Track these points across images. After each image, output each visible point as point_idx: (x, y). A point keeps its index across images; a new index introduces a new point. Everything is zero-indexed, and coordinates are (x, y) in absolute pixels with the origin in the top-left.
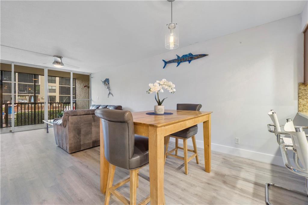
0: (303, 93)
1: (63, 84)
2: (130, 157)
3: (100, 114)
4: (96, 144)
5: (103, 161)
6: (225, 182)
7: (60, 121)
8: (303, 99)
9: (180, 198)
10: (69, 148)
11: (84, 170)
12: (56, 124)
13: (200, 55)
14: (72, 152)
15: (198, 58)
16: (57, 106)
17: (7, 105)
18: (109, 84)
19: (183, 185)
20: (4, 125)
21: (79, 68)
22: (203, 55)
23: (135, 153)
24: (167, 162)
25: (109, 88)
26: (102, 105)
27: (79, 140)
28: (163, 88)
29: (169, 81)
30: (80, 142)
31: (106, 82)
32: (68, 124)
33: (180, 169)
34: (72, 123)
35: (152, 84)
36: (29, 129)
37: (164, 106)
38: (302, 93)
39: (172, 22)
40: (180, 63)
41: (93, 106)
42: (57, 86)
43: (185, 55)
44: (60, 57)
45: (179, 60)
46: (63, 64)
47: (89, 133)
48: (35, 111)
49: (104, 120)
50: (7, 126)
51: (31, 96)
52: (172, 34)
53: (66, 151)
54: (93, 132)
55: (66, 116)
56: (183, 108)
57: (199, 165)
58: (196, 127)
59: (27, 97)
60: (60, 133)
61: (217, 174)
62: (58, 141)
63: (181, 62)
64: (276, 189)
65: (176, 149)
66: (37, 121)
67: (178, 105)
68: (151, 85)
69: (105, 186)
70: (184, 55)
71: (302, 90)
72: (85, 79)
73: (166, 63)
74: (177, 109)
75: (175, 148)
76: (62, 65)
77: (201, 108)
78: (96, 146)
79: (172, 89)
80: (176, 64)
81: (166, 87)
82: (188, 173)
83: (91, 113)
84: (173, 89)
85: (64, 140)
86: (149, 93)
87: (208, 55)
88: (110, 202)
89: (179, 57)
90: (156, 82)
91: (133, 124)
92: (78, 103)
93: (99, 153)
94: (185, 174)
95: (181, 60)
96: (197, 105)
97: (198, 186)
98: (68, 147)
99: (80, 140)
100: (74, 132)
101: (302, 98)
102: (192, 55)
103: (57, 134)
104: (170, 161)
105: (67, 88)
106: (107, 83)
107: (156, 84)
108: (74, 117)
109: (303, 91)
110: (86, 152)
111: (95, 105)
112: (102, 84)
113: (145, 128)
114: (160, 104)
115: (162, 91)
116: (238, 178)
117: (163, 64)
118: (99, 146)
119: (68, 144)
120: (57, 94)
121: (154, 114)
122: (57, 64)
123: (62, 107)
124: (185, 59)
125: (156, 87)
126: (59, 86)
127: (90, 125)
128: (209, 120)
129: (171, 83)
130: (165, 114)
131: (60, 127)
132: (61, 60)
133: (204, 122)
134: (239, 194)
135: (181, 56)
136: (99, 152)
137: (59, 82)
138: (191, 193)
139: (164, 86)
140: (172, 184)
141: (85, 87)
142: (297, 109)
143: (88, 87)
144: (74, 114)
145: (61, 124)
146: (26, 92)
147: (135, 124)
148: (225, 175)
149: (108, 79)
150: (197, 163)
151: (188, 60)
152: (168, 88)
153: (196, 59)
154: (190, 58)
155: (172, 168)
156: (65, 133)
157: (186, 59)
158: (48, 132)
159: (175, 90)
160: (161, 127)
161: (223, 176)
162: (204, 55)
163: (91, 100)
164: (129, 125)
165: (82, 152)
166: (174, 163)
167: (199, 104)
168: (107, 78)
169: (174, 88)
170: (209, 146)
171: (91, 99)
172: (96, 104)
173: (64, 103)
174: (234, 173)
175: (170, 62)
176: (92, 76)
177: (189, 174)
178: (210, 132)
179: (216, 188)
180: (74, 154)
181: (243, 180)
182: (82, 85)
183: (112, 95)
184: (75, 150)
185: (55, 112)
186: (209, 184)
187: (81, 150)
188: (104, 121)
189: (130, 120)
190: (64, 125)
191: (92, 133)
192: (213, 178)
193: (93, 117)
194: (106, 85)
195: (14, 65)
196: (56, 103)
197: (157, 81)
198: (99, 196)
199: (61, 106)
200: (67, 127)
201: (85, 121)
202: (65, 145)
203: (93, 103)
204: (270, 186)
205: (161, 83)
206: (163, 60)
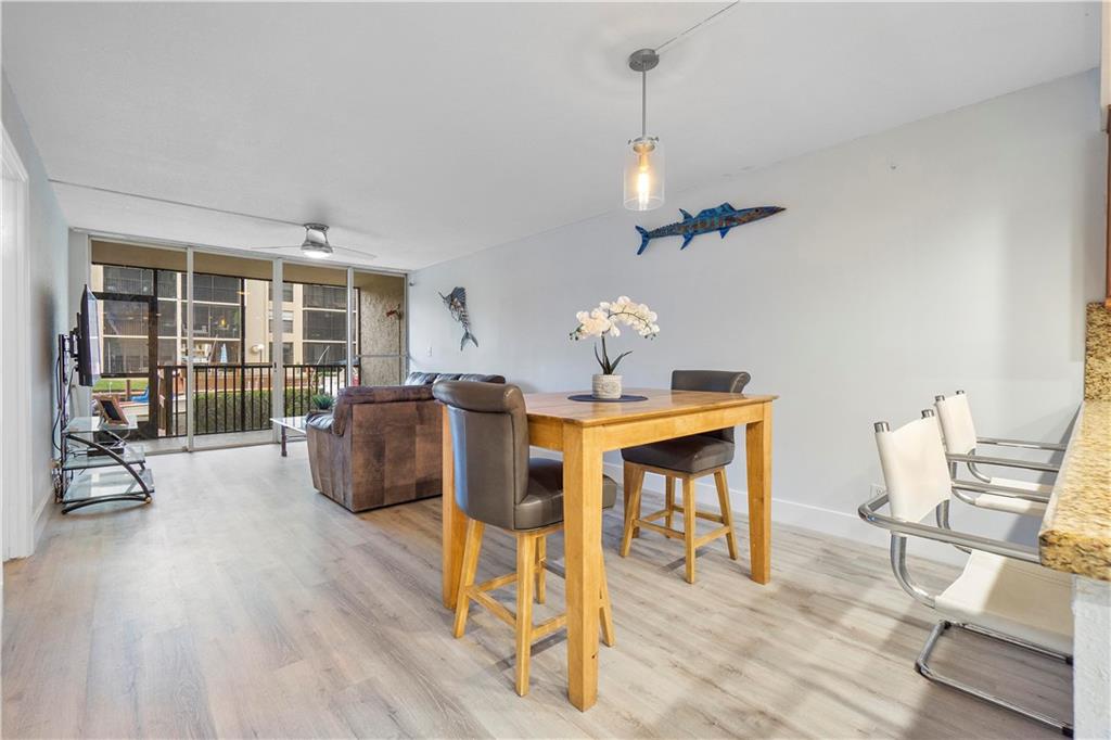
0: (1102, 337)
1: (316, 304)
2: (518, 501)
3: (446, 393)
4: (428, 490)
5: (450, 521)
6: (806, 610)
7: (326, 420)
8: (1101, 358)
9: (660, 635)
10: (354, 496)
11: (396, 554)
12: (315, 428)
13: (757, 210)
14: (362, 509)
15: (751, 220)
16: (298, 376)
17: (168, 370)
18: (463, 304)
19: (674, 607)
20: (162, 432)
21: (375, 257)
22: (767, 208)
23: (530, 492)
24: (636, 548)
25: (464, 319)
26: (442, 373)
27: (379, 476)
28: (619, 325)
29: (639, 303)
30: (383, 480)
31: (456, 299)
32: (352, 429)
33: (675, 567)
34: (360, 426)
35: (586, 314)
36: (230, 443)
37: (620, 377)
38: (1098, 336)
39: (644, 133)
40: (692, 235)
41: (416, 375)
42: (296, 310)
43: (709, 210)
44: (322, 228)
45: (691, 227)
46: (330, 248)
47: (406, 456)
48: (243, 391)
49: (454, 408)
50: (169, 435)
51: (219, 342)
52: (644, 168)
53: (344, 507)
54: (417, 454)
55: (345, 403)
56: (691, 383)
57: (738, 562)
58: (729, 444)
59: (207, 348)
60: (326, 453)
61: (789, 588)
62: (321, 475)
63: (696, 232)
64: (966, 639)
65: (667, 513)
66: (248, 421)
67: (676, 374)
68: (582, 316)
69: (454, 588)
70: (704, 212)
71: (1099, 327)
72: (391, 289)
73: (647, 236)
74: (673, 388)
75: (664, 508)
76: (327, 252)
77: (749, 384)
78: (425, 496)
79: (647, 325)
80: (680, 239)
81: (631, 321)
82: (697, 581)
83: (412, 396)
84: (651, 325)
85: (339, 474)
86: (577, 339)
87: (783, 209)
88: (466, 627)
89: (690, 217)
90: (598, 306)
91: (526, 420)
92: (368, 366)
93: (438, 518)
94: (686, 581)
95: (695, 226)
96: (735, 375)
97: (720, 613)
98: (350, 494)
99: (382, 475)
100: (365, 449)
101: (1099, 354)
102: (732, 209)
103: (318, 459)
104: (647, 548)
105: (327, 316)
106: (459, 304)
107: (599, 314)
108: (367, 406)
109: (1101, 331)
110: (398, 511)
111: (420, 374)
112: (444, 308)
113: (554, 428)
114: (608, 370)
115: (616, 332)
116: (856, 603)
117: (638, 239)
118: (441, 495)
119: (350, 486)
120: (297, 338)
121: (593, 398)
122: (314, 250)
123: (313, 379)
124: (708, 225)
125: (596, 322)
126: (304, 311)
127: (410, 432)
128: (762, 421)
129: (643, 309)
130: (625, 398)
131: (326, 435)
132: (325, 236)
133: (748, 425)
134: (839, 640)
135: (694, 213)
136: (441, 515)
137: (304, 296)
138: (694, 627)
139: (624, 316)
140: (643, 603)
141: (389, 314)
142: (1082, 393)
143: (399, 315)
144: (366, 398)
145: (330, 426)
146: (204, 331)
147: (531, 419)
148: (815, 593)
149: (462, 290)
150: (733, 556)
151: (718, 226)
152: (636, 322)
153: (744, 222)
154: (724, 219)
155: (651, 566)
156: (340, 454)
157: (712, 224)
158: (284, 454)
159: (656, 329)
160: (593, 425)
161: (807, 594)
162: (773, 211)
163: (408, 357)
164: (515, 420)
165: (386, 510)
166: (659, 552)
167: (740, 373)
168: (459, 286)
169: (654, 323)
170: (762, 500)
171: (409, 354)
172: (424, 371)
173: (318, 368)
174: (845, 588)
175: (661, 233)
176: (411, 280)
177: (699, 583)
178: (766, 458)
179: (772, 622)
180: (364, 515)
181: (869, 610)
182: (380, 307)
183: (474, 340)
184: (370, 503)
185: (298, 394)
186: (752, 609)
187: (385, 504)
188: (456, 411)
189: (517, 407)
190: (337, 430)
191: (414, 456)
192: (772, 598)
193: (417, 408)
194: (456, 307)
195: (194, 253)
196: (294, 367)
197: (602, 304)
198: (440, 613)
199: (309, 376)
200: (347, 435)
201: (396, 421)
202: (342, 486)
203: (413, 368)
204: (952, 629)
205: (615, 308)
206: (638, 228)
